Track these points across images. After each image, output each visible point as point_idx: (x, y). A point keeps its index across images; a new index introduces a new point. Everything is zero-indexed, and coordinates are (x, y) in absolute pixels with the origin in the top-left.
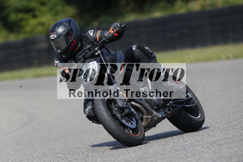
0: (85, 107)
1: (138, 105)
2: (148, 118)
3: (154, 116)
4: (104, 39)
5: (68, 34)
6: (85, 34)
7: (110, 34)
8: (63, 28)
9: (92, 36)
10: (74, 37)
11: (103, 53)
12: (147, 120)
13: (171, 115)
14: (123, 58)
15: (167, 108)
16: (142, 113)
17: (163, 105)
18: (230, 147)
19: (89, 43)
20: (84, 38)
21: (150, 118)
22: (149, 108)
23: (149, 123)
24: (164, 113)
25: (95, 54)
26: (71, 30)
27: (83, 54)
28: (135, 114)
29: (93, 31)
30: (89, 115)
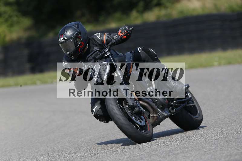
0: (92, 107)
1: (145, 104)
2: (154, 117)
3: (160, 115)
4: (113, 41)
5: (77, 37)
6: (92, 37)
7: (119, 36)
8: (72, 32)
9: (99, 38)
10: (82, 40)
11: (112, 54)
12: (153, 119)
13: (174, 114)
14: (132, 59)
15: (171, 107)
16: (149, 111)
17: (168, 104)
18: (186, 156)
19: (96, 45)
20: (92, 40)
21: (156, 116)
22: (156, 107)
23: (155, 121)
24: (168, 112)
25: (104, 56)
26: (80, 33)
27: (93, 56)
28: (144, 112)
29: (100, 34)
30: (96, 114)
